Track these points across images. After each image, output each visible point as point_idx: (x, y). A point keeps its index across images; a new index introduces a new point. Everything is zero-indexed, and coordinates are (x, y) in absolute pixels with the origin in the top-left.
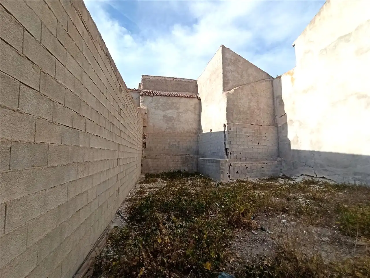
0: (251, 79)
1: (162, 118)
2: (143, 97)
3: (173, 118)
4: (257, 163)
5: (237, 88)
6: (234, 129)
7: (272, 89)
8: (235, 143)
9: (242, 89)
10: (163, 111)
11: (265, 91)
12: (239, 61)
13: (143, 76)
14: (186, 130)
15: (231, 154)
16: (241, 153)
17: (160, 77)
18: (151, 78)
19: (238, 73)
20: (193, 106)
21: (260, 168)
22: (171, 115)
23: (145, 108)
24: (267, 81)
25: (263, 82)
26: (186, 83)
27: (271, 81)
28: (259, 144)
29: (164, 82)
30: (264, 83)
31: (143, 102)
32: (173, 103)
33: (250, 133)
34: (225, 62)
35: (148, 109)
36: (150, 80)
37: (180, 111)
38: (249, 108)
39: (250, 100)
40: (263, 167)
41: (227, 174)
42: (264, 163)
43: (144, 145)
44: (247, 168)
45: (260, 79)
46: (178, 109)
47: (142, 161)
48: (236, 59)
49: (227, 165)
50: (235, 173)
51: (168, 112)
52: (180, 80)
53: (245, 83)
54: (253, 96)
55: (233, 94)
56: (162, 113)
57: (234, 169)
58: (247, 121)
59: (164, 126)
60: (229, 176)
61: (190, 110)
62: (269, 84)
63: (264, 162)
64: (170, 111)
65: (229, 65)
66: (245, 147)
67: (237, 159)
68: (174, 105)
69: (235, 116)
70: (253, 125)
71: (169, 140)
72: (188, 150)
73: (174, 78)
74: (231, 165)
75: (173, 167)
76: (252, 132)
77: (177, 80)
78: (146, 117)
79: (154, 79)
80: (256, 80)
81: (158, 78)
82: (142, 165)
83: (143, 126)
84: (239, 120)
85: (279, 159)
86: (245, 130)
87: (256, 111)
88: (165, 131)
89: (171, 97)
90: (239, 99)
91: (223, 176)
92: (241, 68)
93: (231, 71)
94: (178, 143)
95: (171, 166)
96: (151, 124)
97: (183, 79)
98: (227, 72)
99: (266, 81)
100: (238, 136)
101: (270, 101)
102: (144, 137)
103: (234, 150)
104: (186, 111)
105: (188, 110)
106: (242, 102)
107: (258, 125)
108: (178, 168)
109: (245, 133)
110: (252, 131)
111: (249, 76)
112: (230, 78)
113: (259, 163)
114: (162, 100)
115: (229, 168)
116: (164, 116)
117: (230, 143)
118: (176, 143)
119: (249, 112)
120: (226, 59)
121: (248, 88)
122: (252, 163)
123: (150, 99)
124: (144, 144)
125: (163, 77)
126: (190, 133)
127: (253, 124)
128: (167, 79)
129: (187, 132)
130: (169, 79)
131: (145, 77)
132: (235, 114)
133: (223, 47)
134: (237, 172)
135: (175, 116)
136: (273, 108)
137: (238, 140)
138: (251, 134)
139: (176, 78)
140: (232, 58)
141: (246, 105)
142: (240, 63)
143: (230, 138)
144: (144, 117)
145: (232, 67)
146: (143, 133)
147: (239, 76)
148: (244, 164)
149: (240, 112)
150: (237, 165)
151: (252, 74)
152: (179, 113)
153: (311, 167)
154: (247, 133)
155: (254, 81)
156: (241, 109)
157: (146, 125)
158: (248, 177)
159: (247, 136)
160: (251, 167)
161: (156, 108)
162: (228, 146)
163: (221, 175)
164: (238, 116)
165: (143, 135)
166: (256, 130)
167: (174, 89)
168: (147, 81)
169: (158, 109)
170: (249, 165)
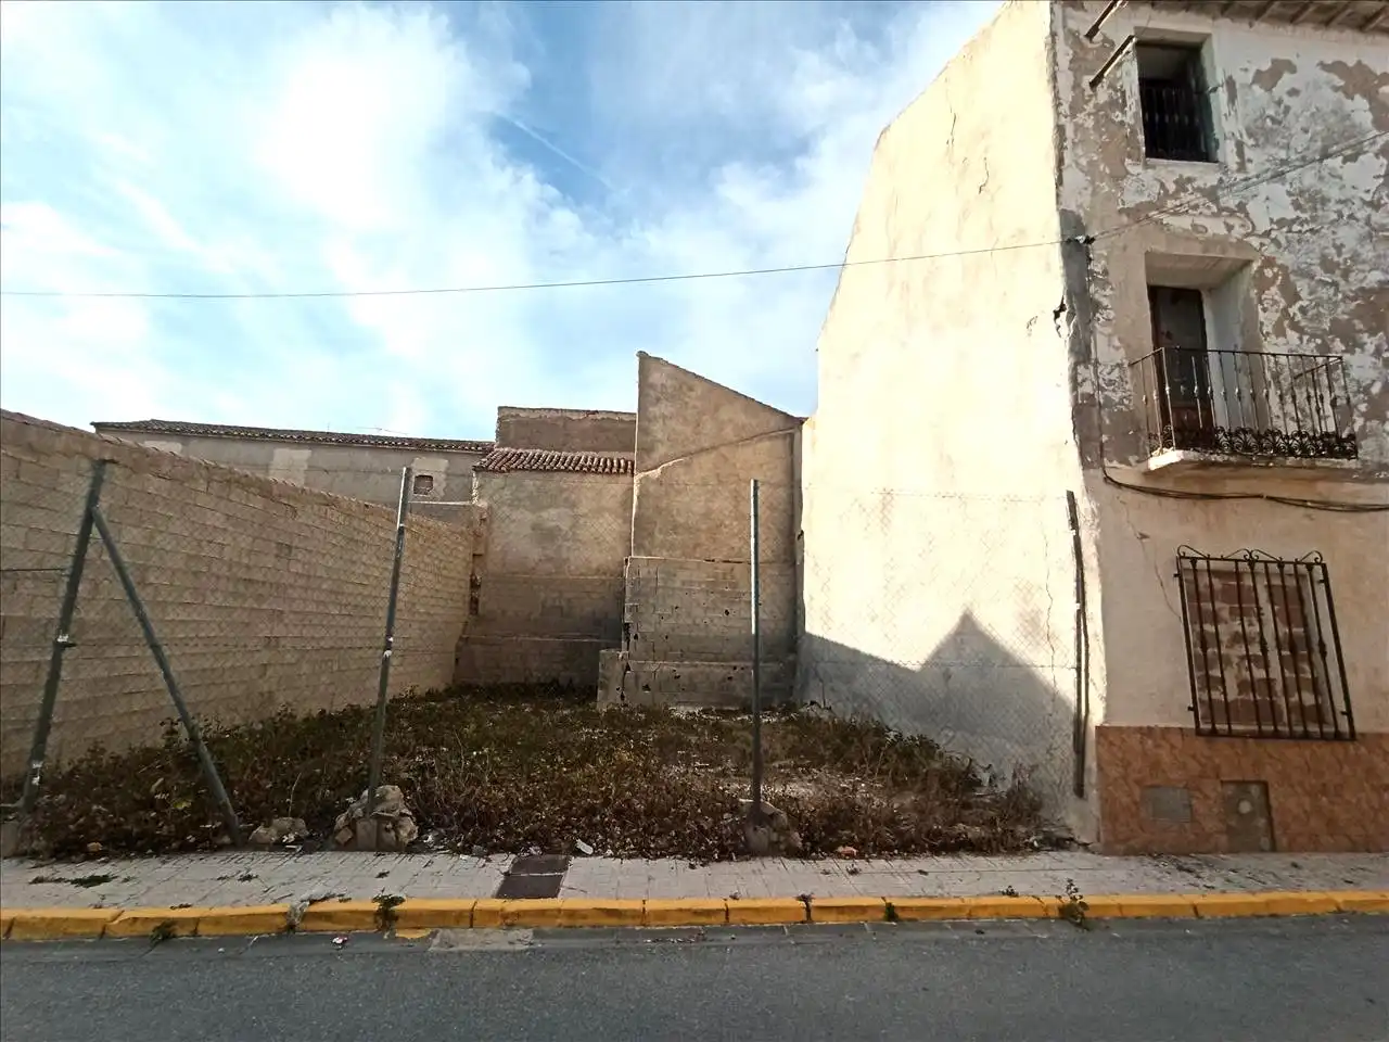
0: (729, 432)
1: (530, 531)
2: (480, 475)
3: (560, 530)
4: (710, 666)
5: (671, 463)
6: (649, 572)
7: (789, 459)
8: (650, 609)
9: (687, 465)
10: (533, 512)
11: (765, 467)
12: (691, 389)
13: (500, 408)
14: (594, 565)
15: (636, 637)
16: (667, 637)
17: (550, 409)
18: (523, 414)
19: (685, 419)
20: (619, 498)
21: (724, 680)
22: (554, 524)
23: (483, 504)
24: (776, 437)
25: (761, 440)
26: (620, 425)
27: (789, 438)
28: (727, 612)
29: (560, 423)
30: (766, 444)
31: (480, 487)
32: (562, 491)
33: (700, 583)
34: (648, 395)
35: (490, 507)
36: (518, 419)
37: (582, 510)
38: (707, 515)
39: (714, 494)
40: (730, 678)
41: (617, 689)
42: (735, 668)
43: (474, 605)
44: (678, 678)
45: (758, 431)
46: (573, 505)
47: (458, 649)
48: (683, 384)
49: (618, 667)
50: (640, 689)
51: (545, 514)
52: (608, 419)
53: (706, 445)
55: (658, 479)
56: (529, 517)
57: (637, 678)
58: (698, 550)
59: (534, 554)
60: (622, 697)
62: (780, 446)
63: (734, 664)
64: (553, 512)
65: (658, 400)
66: (681, 622)
67: (653, 653)
68: (565, 495)
69: (659, 537)
70: (713, 561)
71: (542, 595)
72: (597, 622)
73: (588, 412)
74: (628, 668)
75: (537, 670)
76: (708, 582)
77: (599, 417)
78: (483, 528)
79: (533, 416)
80: (744, 436)
81: (544, 414)
82: (457, 660)
83: (474, 555)
84: (672, 547)
85: (791, 657)
86: (683, 575)
87: (727, 523)
88: (533, 569)
89: (555, 474)
90: (676, 491)
91: (605, 698)
92: (695, 407)
93: (664, 417)
94: (569, 600)
95: (535, 665)
96: (496, 548)
97: (617, 413)
98: (650, 421)
99: (770, 438)
100: (660, 591)
101: (782, 493)
102: (474, 585)
103: (645, 628)
104: (599, 511)
105: (604, 510)
106: (685, 499)
107: (729, 562)
108: (554, 674)
109: (683, 583)
110: (708, 577)
111: (720, 425)
112: (660, 436)
113: (717, 666)
114: (531, 482)
115: (625, 674)
116: (535, 527)
117: (635, 610)
118: (564, 603)
119: (704, 527)
120: (652, 386)
121: (706, 461)
122: (695, 666)
123: (498, 480)
124: (474, 602)
125: (557, 410)
126: (605, 574)
127: (712, 558)
128: (568, 414)
129: (598, 571)
130: (575, 414)
131: (507, 412)
132: (660, 530)
133: (643, 356)
134: (647, 687)
135: (565, 526)
136: (790, 513)
137: (660, 602)
138: (703, 586)
139: (596, 412)
140: (668, 385)
141: (698, 508)
142: (693, 394)
143: (636, 594)
144: (479, 531)
145: (664, 408)
146: (471, 576)
147: (688, 430)
148: (667, 667)
149: (675, 528)
150: (647, 668)
151: (730, 421)
152: (576, 517)
153: (821, 680)
154: (691, 583)
155: (735, 439)
156: (681, 520)
157: (480, 551)
158: (678, 703)
159: (689, 592)
160: (691, 677)
161: (514, 503)
162: (628, 618)
163: (599, 691)
164: (670, 538)
165: (471, 580)
166: (721, 576)
167: (588, 443)
168: (513, 422)
169: (518, 507)
170: (685, 670)
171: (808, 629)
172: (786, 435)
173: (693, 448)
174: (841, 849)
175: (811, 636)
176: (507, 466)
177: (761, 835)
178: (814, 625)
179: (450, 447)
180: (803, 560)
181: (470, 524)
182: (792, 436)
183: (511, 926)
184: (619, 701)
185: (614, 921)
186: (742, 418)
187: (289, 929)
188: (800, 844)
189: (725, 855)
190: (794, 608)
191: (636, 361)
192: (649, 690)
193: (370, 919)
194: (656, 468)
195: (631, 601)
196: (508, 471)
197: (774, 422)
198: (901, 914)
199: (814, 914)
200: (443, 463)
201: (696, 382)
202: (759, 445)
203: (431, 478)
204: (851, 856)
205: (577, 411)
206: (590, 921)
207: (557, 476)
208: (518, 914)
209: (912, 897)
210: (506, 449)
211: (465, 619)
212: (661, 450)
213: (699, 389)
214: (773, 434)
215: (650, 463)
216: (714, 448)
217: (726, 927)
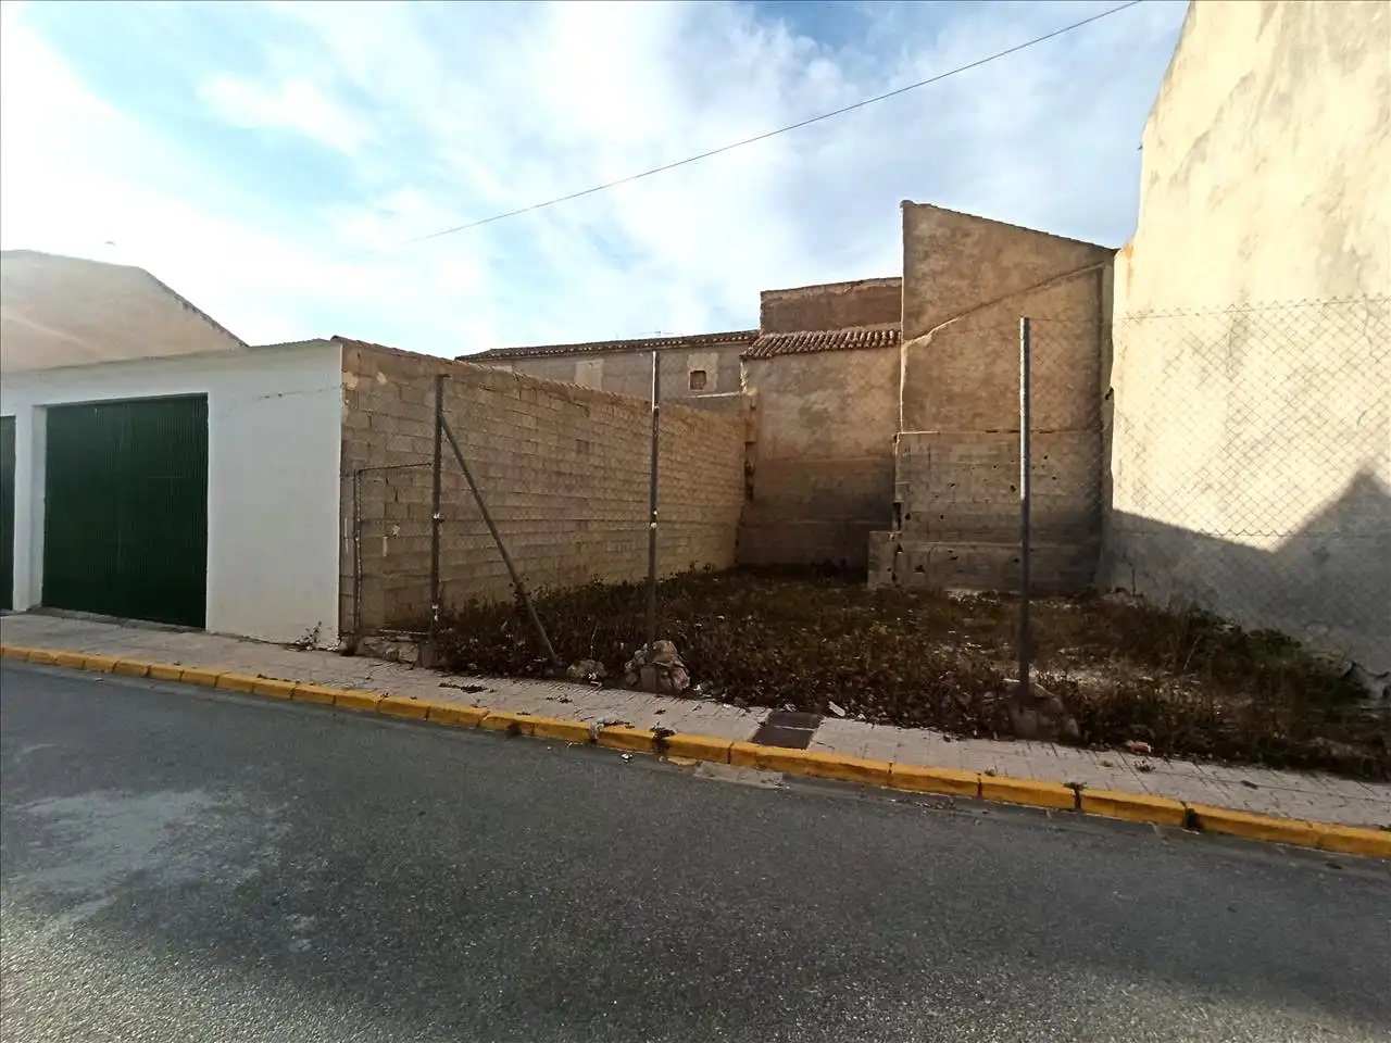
0: (1015, 280)
1: (797, 416)
2: (747, 364)
3: (828, 412)
4: (992, 547)
5: (943, 326)
6: (920, 449)
7: (1097, 302)
8: (923, 488)
9: (963, 325)
10: (799, 395)
11: (1062, 316)
12: (967, 235)
13: (763, 294)
14: (865, 448)
15: (908, 517)
16: (942, 517)
17: (813, 287)
18: (785, 297)
19: (960, 272)
20: (888, 375)
21: (1008, 563)
22: (821, 407)
23: (752, 393)
24: (1078, 277)
25: (1059, 284)
26: (890, 293)
27: (1095, 276)
28: (1013, 488)
29: (823, 300)
30: (1062, 289)
31: (748, 376)
32: (828, 371)
33: (980, 457)
34: (914, 251)
35: (759, 395)
36: (781, 302)
37: (850, 390)
38: (987, 381)
39: (997, 354)
40: (1017, 561)
41: (889, 570)
43: (749, 492)
44: (955, 559)
46: (841, 385)
47: (737, 532)
48: (954, 231)
49: (889, 548)
50: (913, 570)
51: (813, 397)
52: (874, 287)
53: (986, 299)
54: (1004, 339)
55: (928, 346)
56: (797, 402)
57: (909, 558)
58: (978, 420)
59: (803, 438)
60: (894, 578)
61: (881, 387)
62: (1082, 288)
64: (819, 394)
65: (927, 255)
66: (958, 500)
67: (927, 532)
68: (831, 375)
69: (931, 409)
70: (996, 431)
71: (813, 479)
72: (869, 504)
73: (853, 284)
74: (900, 549)
75: (811, 551)
76: (990, 457)
77: (864, 287)
78: (754, 417)
79: (796, 296)
80: (1035, 281)
81: (806, 293)
82: (737, 542)
83: (747, 443)
84: (946, 420)
85: (1094, 539)
86: (959, 449)
87: (1014, 386)
88: (803, 453)
89: (820, 355)
90: (950, 357)
91: (878, 576)
92: (972, 256)
93: (934, 274)
94: (840, 484)
95: (808, 546)
96: (768, 432)
98: (917, 279)
99: (1069, 280)
100: (934, 468)
101: (1086, 346)
102: (749, 472)
103: (918, 508)
104: (866, 390)
105: (873, 387)
106: (961, 363)
107: (1015, 431)
108: (827, 555)
109: (961, 458)
110: (990, 450)
111: (1003, 274)
112: (929, 296)
113: (1003, 548)
114: (796, 365)
115: (896, 554)
116: (804, 411)
117: (906, 489)
118: (834, 485)
119: (984, 394)
120: (919, 240)
121: (987, 318)
122: (974, 547)
123: (764, 366)
124: (749, 489)
125: (819, 287)
126: (875, 454)
127: (995, 428)
128: (831, 290)
129: (868, 452)
130: (839, 288)
131: (769, 297)
132: (933, 402)
133: (907, 206)
134: (920, 569)
135: (832, 407)
136: (1096, 367)
137: (934, 480)
138: (985, 460)
139: (862, 282)
140: (938, 234)
141: (977, 373)
142: (969, 241)
143: (907, 474)
144: (749, 418)
145: (936, 262)
146: (746, 462)
147: (964, 284)
148: (942, 548)
149: (951, 398)
150: (920, 550)
151: (1017, 266)
152: (844, 399)
153: (1130, 564)
154: (970, 457)
155: (1024, 287)
156: (956, 389)
157: (752, 439)
158: (956, 586)
159: (967, 468)
160: (969, 557)
161: (781, 390)
162: (899, 498)
163: (870, 572)
164: (944, 411)
165: (746, 469)
166: (1006, 448)
167: (854, 318)
168: (775, 305)
169: (785, 391)
170: (962, 549)
171: (1116, 504)
172: (1092, 272)
173: (971, 304)
174: (1130, 743)
175: (1119, 512)
176: (771, 352)
177: (1029, 718)
178: (1123, 500)
179: (718, 341)
180: (1112, 423)
181: (741, 413)
182: (1100, 273)
183: (763, 768)
184: (890, 581)
185: (859, 778)
186: (1032, 259)
187: (594, 742)
188: (1076, 731)
189: (985, 732)
190: (1100, 482)
191: (899, 213)
192: (923, 571)
193: (648, 745)
194: (926, 333)
195: (902, 478)
196: (774, 355)
197: (1073, 258)
198: (1208, 825)
199: (1085, 805)
200: (714, 356)
201: (973, 226)
202: (1055, 290)
203: (704, 372)
204: (1143, 752)
205: (840, 284)
206: (840, 774)
207: (821, 357)
208: (770, 758)
209: (1228, 809)
210: (772, 335)
211: (743, 504)
212: (932, 312)
213: (977, 232)
214: (1075, 274)
215: (918, 329)
216: (994, 302)
217: (979, 800)
